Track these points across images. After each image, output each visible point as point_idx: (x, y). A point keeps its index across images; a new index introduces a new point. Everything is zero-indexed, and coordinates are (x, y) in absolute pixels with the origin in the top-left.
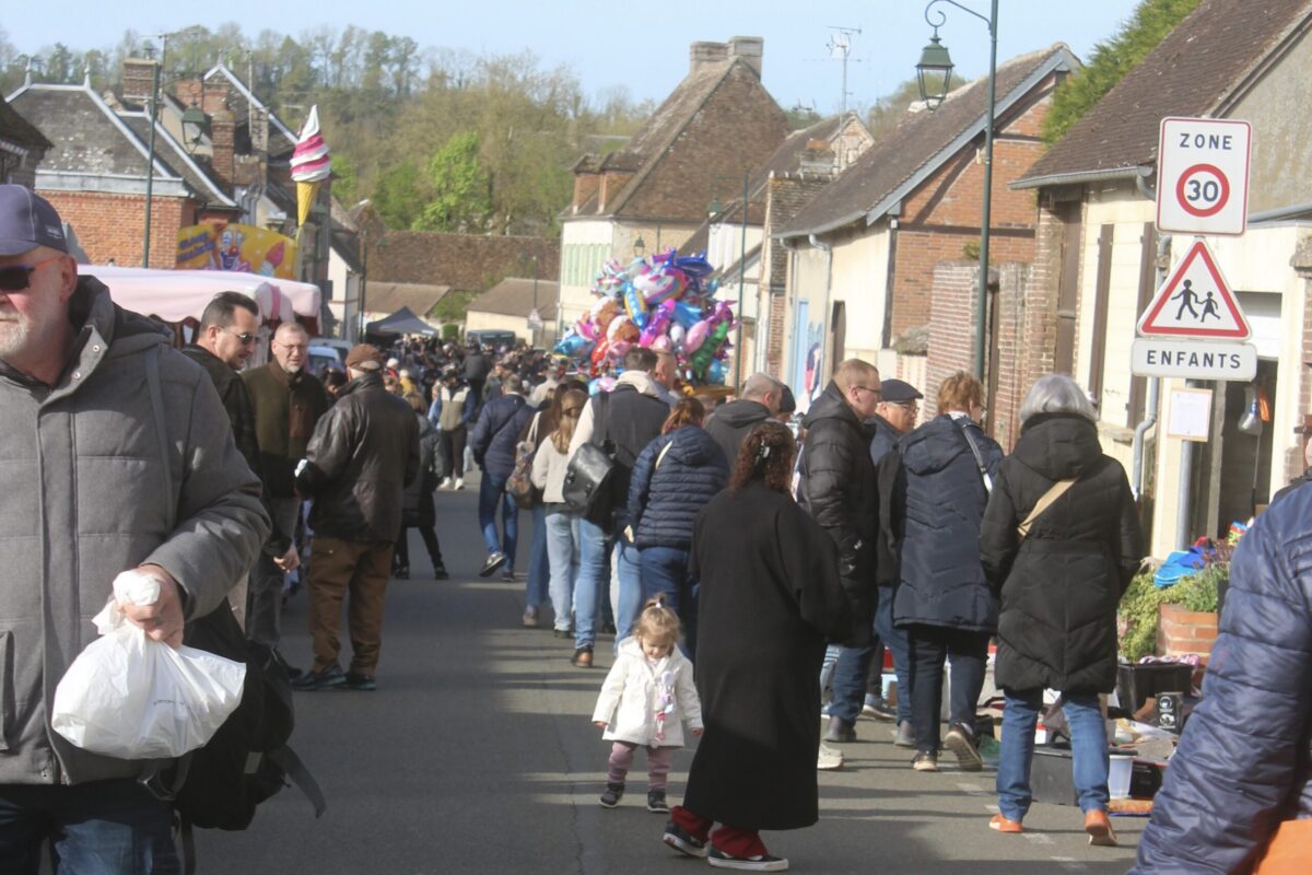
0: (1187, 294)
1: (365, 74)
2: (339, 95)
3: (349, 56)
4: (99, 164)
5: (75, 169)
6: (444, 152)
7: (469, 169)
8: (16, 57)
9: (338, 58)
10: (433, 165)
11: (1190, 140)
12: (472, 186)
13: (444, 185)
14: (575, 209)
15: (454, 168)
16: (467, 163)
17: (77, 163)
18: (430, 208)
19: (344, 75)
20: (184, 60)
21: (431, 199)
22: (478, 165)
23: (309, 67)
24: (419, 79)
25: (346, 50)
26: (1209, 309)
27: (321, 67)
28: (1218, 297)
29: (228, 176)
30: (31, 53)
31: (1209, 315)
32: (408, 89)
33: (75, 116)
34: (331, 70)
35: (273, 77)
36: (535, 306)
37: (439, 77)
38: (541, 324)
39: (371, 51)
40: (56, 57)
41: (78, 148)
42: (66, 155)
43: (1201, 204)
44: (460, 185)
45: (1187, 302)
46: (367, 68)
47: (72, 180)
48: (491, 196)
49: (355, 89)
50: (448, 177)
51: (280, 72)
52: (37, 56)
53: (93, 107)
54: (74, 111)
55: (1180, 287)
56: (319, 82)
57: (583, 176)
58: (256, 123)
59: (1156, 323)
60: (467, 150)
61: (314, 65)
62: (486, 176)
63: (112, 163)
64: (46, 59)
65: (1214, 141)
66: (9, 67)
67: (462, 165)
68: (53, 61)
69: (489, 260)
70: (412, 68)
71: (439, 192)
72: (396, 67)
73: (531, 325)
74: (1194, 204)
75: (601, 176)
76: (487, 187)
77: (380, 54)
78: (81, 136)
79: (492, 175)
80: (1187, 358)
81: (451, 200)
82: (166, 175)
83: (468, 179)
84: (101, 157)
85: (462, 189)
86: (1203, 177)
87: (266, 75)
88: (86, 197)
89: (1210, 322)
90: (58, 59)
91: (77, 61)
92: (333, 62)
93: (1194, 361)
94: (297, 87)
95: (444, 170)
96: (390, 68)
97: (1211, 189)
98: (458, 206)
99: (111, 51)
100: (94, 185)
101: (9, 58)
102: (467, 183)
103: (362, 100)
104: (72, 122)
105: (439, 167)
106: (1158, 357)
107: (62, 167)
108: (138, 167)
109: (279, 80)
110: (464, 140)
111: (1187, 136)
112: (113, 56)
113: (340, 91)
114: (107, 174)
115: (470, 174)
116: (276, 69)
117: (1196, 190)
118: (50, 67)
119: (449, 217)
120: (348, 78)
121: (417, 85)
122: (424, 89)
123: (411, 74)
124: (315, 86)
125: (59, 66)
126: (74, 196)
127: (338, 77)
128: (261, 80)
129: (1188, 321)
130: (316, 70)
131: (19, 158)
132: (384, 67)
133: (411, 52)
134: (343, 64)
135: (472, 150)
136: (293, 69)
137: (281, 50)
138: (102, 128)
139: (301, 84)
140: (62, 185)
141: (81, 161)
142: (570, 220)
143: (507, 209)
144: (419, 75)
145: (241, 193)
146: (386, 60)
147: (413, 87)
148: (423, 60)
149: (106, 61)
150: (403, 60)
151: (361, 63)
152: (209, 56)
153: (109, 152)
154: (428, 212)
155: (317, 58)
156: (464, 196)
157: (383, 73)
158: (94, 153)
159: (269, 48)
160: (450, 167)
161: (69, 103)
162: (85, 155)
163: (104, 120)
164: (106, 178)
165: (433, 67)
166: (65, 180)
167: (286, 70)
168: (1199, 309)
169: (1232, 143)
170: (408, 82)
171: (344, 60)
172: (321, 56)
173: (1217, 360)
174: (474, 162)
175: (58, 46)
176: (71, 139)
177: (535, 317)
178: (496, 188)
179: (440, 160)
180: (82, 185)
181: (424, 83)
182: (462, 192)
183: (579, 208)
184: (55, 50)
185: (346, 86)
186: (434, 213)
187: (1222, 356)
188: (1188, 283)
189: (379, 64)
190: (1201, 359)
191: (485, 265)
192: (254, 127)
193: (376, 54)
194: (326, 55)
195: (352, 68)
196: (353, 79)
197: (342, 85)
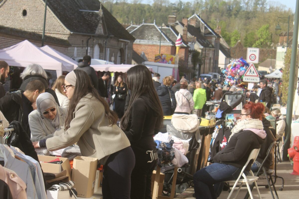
0: (250, 71)
1: (253, 7)
2: (247, 13)
3: (250, 3)
4: (156, 39)
5: (151, 40)
6: (261, 29)
7: (266, 33)
8: (170, 4)
9: (247, 4)
10: (258, 32)
11: (251, 51)
12: (267, 37)
13: (260, 37)
14: (279, 44)
15: (263, 33)
16: (266, 32)
17: (152, 39)
18: (257, 42)
19: (248, 8)
20: (210, 4)
21: (258, 40)
22: (268, 32)
23: (240, 6)
24: (267, 9)
25: (249, 2)
26: (253, 73)
27: (243, 6)
28: (254, 71)
29: (186, 40)
30: (173, 3)
31: (253, 74)
32: (264, 11)
33: (152, 30)
34: (245, 6)
35: (231, 8)
36: (271, 65)
37: (271, 8)
38: (272, 69)
39: (255, 2)
40: (179, 3)
41: (152, 36)
42: (150, 37)
43: (252, 59)
44: (264, 36)
45: (250, 72)
46: (254, 6)
47: (151, 42)
48: (271, 39)
49: (251, 11)
50: (261, 35)
51: (233, 7)
52: (175, 3)
53: (155, 28)
54: (152, 29)
55: (250, 70)
56: (242, 9)
57: (281, 37)
58: (202, 27)
59: (246, 75)
60: (266, 28)
61: (241, 5)
62: (270, 34)
63: (158, 39)
64: (177, 4)
65: (254, 51)
66: (168, 6)
67: (265, 32)
68: (178, 4)
69: (267, 54)
70: (265, 6)
71: (260, 38)
72: (261, 6)
73: (270, 70)
74: (251, 59)
75: (284, 37)
76: (270, 37)
77: (257, 3)
78: (153, 34)
79: (272, 34)
80: (250, 79)
81: (262, 40)
82: (168, 41)
83: (266, 35)
84: (156, 38)
85: (264, 37)
86: (253, 56)
87: (229, 8)
88: (153, 46)
89: (253, 75)
90: (180, 4)
91: (184, 5)
92: (246, 5)
93: (251, 79)
94: (236, 11)
95: (260, 33)
96: (260, 6)
97: (254, 57)
98: (264, 41)
99: (192, 2)
100: (155, 43)
101: (168, 4)
102: (266, 36)
103: (252, 14)
104: (151, 31)
105: (259, 32)
106: (247, 79)
107: (149, 40)
108: (163, 40)
109: (232, 9)
110: (266, 26)
111: (251, 50)
112: (193, 3)
113: (247, 12)
114: (157, 41)
115: (267, 34)
116: (232, 6)
117: (252, 57)
118: (178, 6)
119: (262, 44)
120: (249, 8)
121: (266, 10)
122: (268, 11)
123: (265, 8)
124: (241, 10)
125: (180, 6)
126: (151, 45)
127: (247, 8)
128: (228, 9)
129: (251, 74)
130: (241, 7)
131: (128, 42)
132: (258, 6)
133: (265, 2)
134: (248, 5)
135: (267, 28)
136: (236, 6)
137: (233, 2)
138: (157, 32)
139: (238, 10)
140: (148, 43)
141: (152, 38)
142: (278, 46)
143: (276, 42)
144: (266, 8)
145: (189, 43)
146: (259, 4)
147: (265, 11)
148: (268, 4)
149: (191, 4)
150: (263, 4)
151: (253, 5)
152: (216, 3)
153: (158, 37)
154: (256, 43)
155: (242, 4)
156: (265, 39)
157: (258, 7)
158: (155, 37)
159: (230, 1)
160: (262, 32)
161: (151, 27)
162: (153, 37)
163: (157, 30)
164: (157, 42)
165: (270, 6)
166: (149, 42)
167: (234, 6)
168: (252, 73)
169: (257, 51)
170: (264, 9)
171: (248, 4)
172: (243, 3)
173: (254, 80)
174: (268, 31)
175: (180, 1)
176: (151, 34)
177: (271, 68)
178: (273, 37)
179: (260, 31)
180: (152, 43)
181: (268, 10)
182: (265, 38)
183: (280, 44)
184: (179, 2)
185: (249, 10)
186: (258, 43)
187: (255, 79)
188: (251, 69)
189: (257, 5)
190: (252, 79)
191: (266, 55)
192: (201, 27)
193: (256, 3)
194: (244, 3)
195: (250, 6)
196: (250, 9)
197: (248, 11)
